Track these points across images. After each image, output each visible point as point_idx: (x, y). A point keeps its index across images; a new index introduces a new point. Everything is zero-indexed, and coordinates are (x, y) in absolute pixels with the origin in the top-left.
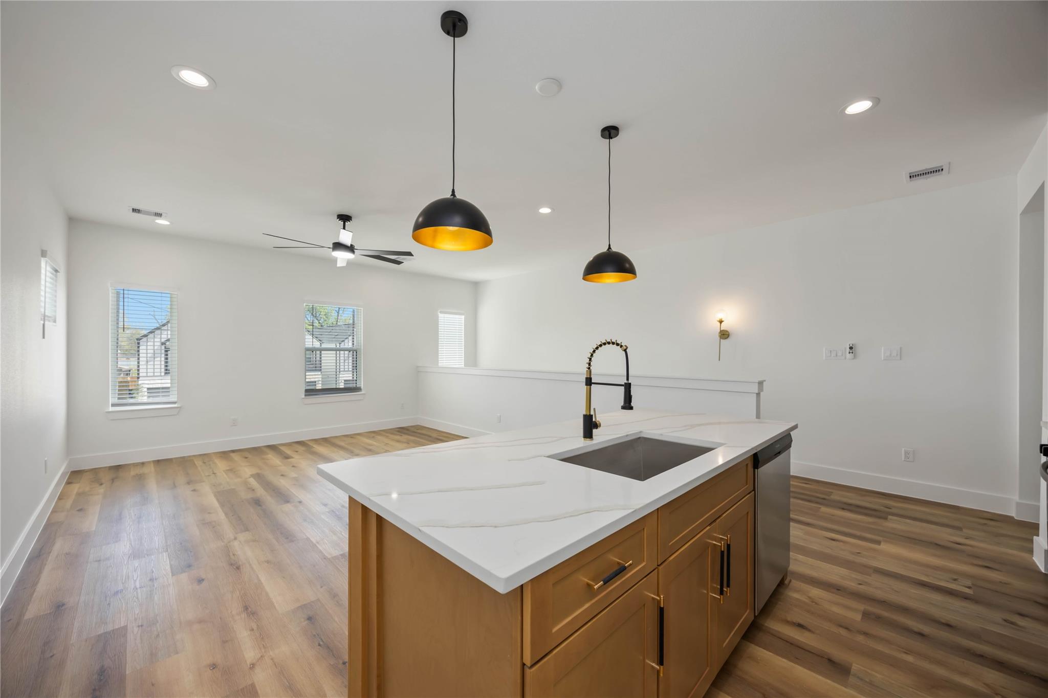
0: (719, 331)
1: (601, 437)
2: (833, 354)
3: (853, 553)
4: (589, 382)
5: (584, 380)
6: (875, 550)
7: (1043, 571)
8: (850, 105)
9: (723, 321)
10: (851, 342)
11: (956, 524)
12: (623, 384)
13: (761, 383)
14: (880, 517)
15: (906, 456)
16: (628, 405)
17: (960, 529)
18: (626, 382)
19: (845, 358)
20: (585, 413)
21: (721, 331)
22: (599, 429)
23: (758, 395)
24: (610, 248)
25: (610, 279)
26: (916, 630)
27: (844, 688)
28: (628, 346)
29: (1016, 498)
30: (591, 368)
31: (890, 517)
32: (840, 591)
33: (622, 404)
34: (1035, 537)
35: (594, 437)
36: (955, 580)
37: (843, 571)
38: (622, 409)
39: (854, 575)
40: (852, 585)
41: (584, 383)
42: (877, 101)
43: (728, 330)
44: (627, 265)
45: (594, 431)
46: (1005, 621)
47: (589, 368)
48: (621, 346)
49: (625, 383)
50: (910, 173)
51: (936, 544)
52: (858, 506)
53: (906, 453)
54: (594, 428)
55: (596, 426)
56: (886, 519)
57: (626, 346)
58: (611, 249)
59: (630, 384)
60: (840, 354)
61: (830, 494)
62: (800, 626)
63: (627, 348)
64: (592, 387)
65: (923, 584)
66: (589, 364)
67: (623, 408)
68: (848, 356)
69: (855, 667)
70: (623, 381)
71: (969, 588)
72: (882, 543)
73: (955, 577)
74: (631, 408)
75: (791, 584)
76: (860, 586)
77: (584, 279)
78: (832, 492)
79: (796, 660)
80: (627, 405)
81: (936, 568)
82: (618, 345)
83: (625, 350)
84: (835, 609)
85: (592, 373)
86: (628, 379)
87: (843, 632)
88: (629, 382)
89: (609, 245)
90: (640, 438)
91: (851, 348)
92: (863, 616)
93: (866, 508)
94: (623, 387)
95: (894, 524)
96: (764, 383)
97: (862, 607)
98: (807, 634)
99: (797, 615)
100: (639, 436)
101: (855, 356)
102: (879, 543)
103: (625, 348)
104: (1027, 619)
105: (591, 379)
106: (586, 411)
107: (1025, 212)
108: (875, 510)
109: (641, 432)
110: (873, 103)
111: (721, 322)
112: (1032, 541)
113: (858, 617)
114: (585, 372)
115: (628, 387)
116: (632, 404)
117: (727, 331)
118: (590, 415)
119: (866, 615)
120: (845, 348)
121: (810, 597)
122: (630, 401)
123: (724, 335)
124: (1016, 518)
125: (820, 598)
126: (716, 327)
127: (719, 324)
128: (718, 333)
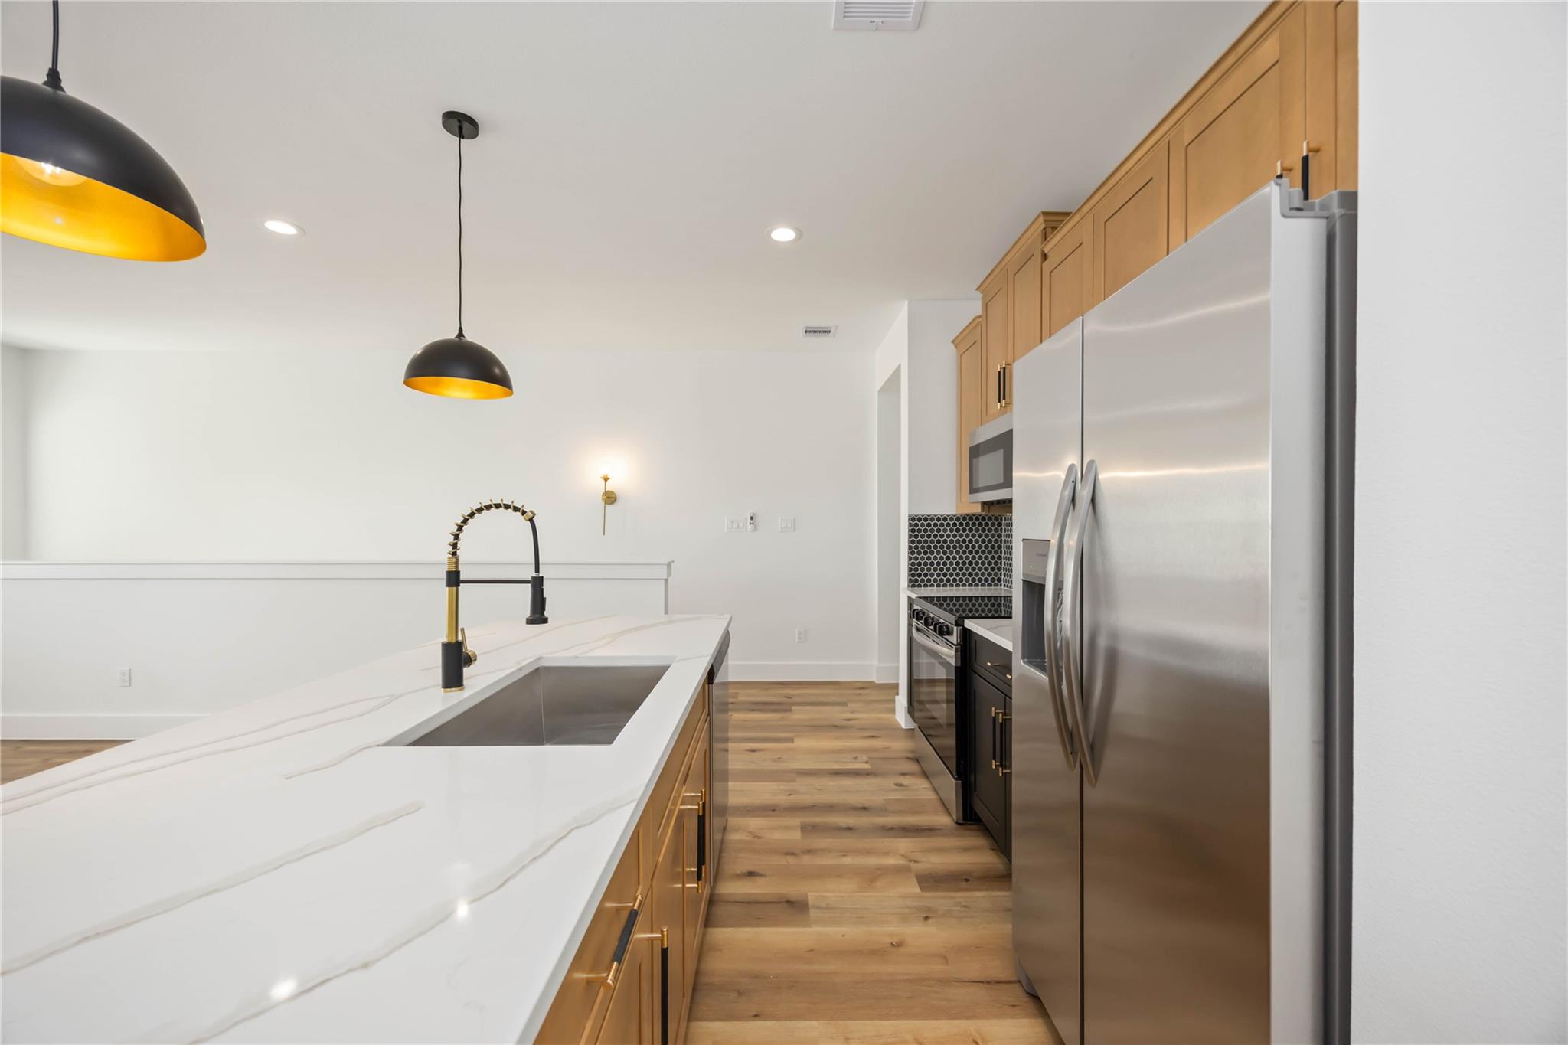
0: (604, 491)
1: (479, 681)
2: (735, 526)
3: (774, 761)
4: (454, 579)
5: (444, 576)
6: (792, 749)
7: (904, 727)
8: (776, 228)
9: (608, 479)
10: (752, 511)
11: (843, 700)
12: (530, 579)
13: (669, 565)
14: (786, 711)
15: (800, 638)
16: (538, 614)
17: (844, 704)
18: (534, 575)
19: (746, 531)
20: (445, 640)
21: (606, 492)
22: (473, 666)
23: (666, 580)
24: (461, 334)
25: (460, 390)
26: (845, 826)
27: (809, 929)
28: (535, 512)
29: (875, 662)
30: (458, 553)
31: (793, 708)
32: (776, 812)
33: (528, 614)
34: (897, 697)
35: (465, 682)
36: (856, 758)
37: (772, 786)
38: (527, 623)
39: (783, 786)
40: (782, 799)
41: (444, 582)
42: (800, 234)
43: (615, 492)
44: (497, 371)
45: (466, 670)
46: (896, 785)
47: (454, 554)
48: (524, 513)
49: (533, 578)
50: (807, 328)
51: (834, 726)
52: (765, 703)
53: (800, 633)
54: (465, 666)
55: (469, 660)
56: (790, 711)
57: (531, 512)
58: (463, 336)
59: (542, 577)
60: (741, 525)
61: (736, 696)
62: (751, 874)
63: (534, 515)
64: (460, 588)
65: (837, 773)
66: (455, 546)
67: (530, 621)
68: (750, 527)
69: (812, 898)
70: (529, 573)
71: (867, 762)
72: (795, 740)
73: (855, 756)
74: (545, 621)
75: (729, 823)
76: (792, 797)
77: (406, 383)
78: (737, 693)
79: (758, 921)
80: (537, 616)
81: (840, 751)
82: (516, 509)
83: (531, 520)
84: (777, 835)
85: (460, 562)
86: (537, 570)
87: (791, 860)
88: (541, 575)
89: (461, 330)
90: (538, 669)
91: (752, 518)
92: (802, 831)
93: (772, 703)
94: (529, 585)
95: (800, 715)
96: (672, 564)
97: (796, 821)
98: (760, 881)
99: (744, 863)
100: (536, 667)
101: (755, 527)
102: (791, 740)
103: (531, 515)
104: (907, 776)
105: (457, 573)
106: (448, 637)
107: (882, 390)
108: (779, 704)
109: (540, 658)
110: (797, 235)
111: (606, 479)
112: (894, 701)
113: (797, 835)
114: (446, 561)
115: (537, 584)
116: (546, 614)
117: (612, 493)
118: (457, 642)
119: (805, 829)
120: (747, 519)
121: (750, 833)
122: (543, 608)
123: (610, 498)
124: (877, 682)
125: (760, 829)
126: (600, 487)
127: (604, 482)
128: (601, 496)
